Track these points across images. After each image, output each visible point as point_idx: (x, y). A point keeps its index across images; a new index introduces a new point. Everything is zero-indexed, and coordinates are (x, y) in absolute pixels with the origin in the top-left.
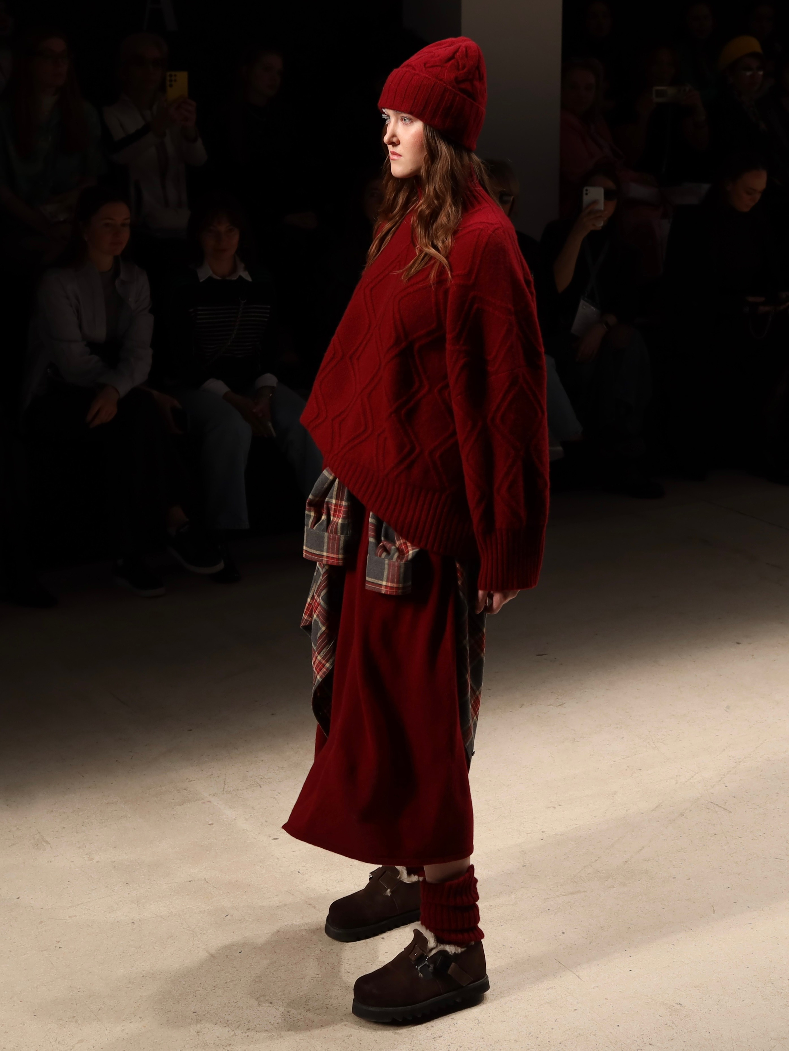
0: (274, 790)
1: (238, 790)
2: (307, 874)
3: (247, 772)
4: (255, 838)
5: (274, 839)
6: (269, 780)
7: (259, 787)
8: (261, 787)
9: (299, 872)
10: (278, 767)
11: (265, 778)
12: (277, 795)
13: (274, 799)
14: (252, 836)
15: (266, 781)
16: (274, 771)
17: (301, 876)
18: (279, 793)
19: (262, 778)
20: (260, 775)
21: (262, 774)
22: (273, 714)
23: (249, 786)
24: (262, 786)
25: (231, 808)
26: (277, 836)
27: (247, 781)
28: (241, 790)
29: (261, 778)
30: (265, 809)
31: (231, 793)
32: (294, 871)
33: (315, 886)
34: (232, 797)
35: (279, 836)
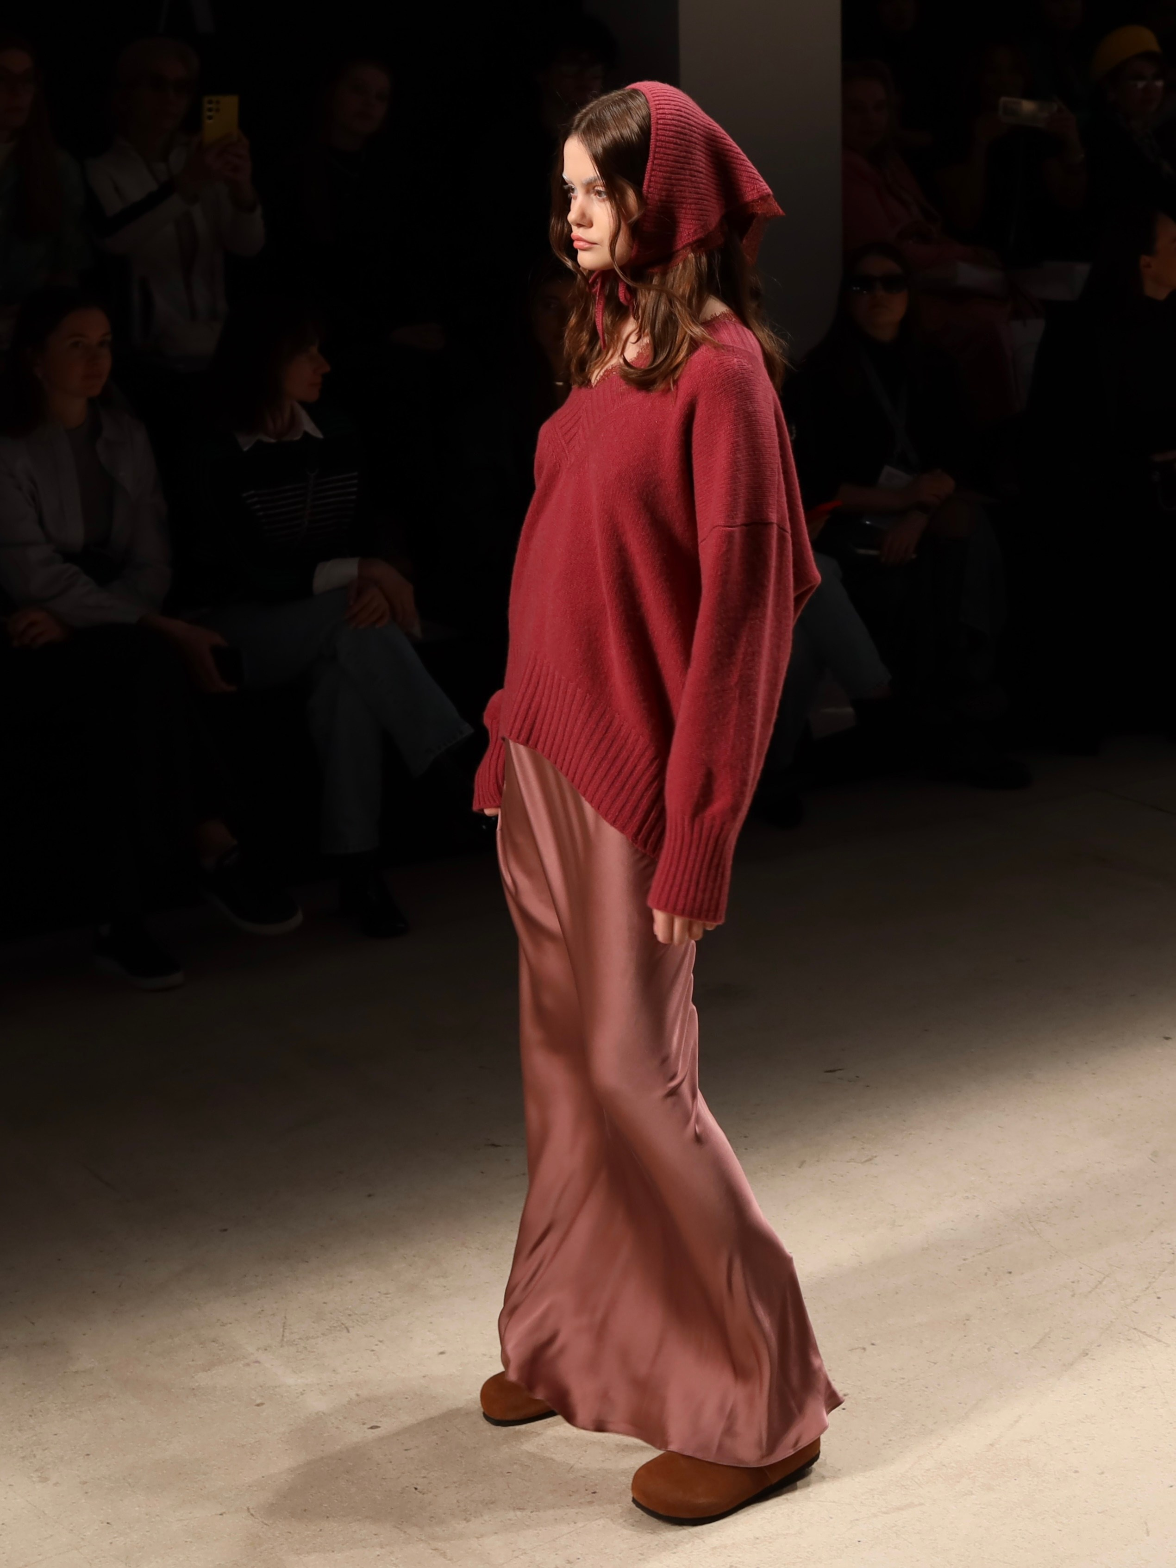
0: (371, 1336)
1: (308, 1338)
2: (430, 1492)
3: (325, 1305)
4: (337, 1428)
5: (372, 1428)
6: (362, 1317)
7: (345, 1331)
8: (348, 1331)
9: (416, 1489)
10: (379, 1292)
11: (356, 1314)
12: (377, 1345)
13: (373, 1352)
14: (333, 1423)
15: (357, 1320)
16: (371, 1300)
17: (420, 1495)
18: (381, 1341)
19: (351, 1313)
20: (347, 1309)
21: (350, 1307)
22: (370, 1196)
23: (327, 1329)
24: (350, 1329)
25: (295, 1372)
26: (377, 1422)
27: (324, 1320)
28: (313, 1338)
29: (350, 1315)
30: (356, 1372)
31: (296, 1344)
32: (407, 1487)
33: (445, 1514)
34: (297, 1352)
35: (381, 1421)
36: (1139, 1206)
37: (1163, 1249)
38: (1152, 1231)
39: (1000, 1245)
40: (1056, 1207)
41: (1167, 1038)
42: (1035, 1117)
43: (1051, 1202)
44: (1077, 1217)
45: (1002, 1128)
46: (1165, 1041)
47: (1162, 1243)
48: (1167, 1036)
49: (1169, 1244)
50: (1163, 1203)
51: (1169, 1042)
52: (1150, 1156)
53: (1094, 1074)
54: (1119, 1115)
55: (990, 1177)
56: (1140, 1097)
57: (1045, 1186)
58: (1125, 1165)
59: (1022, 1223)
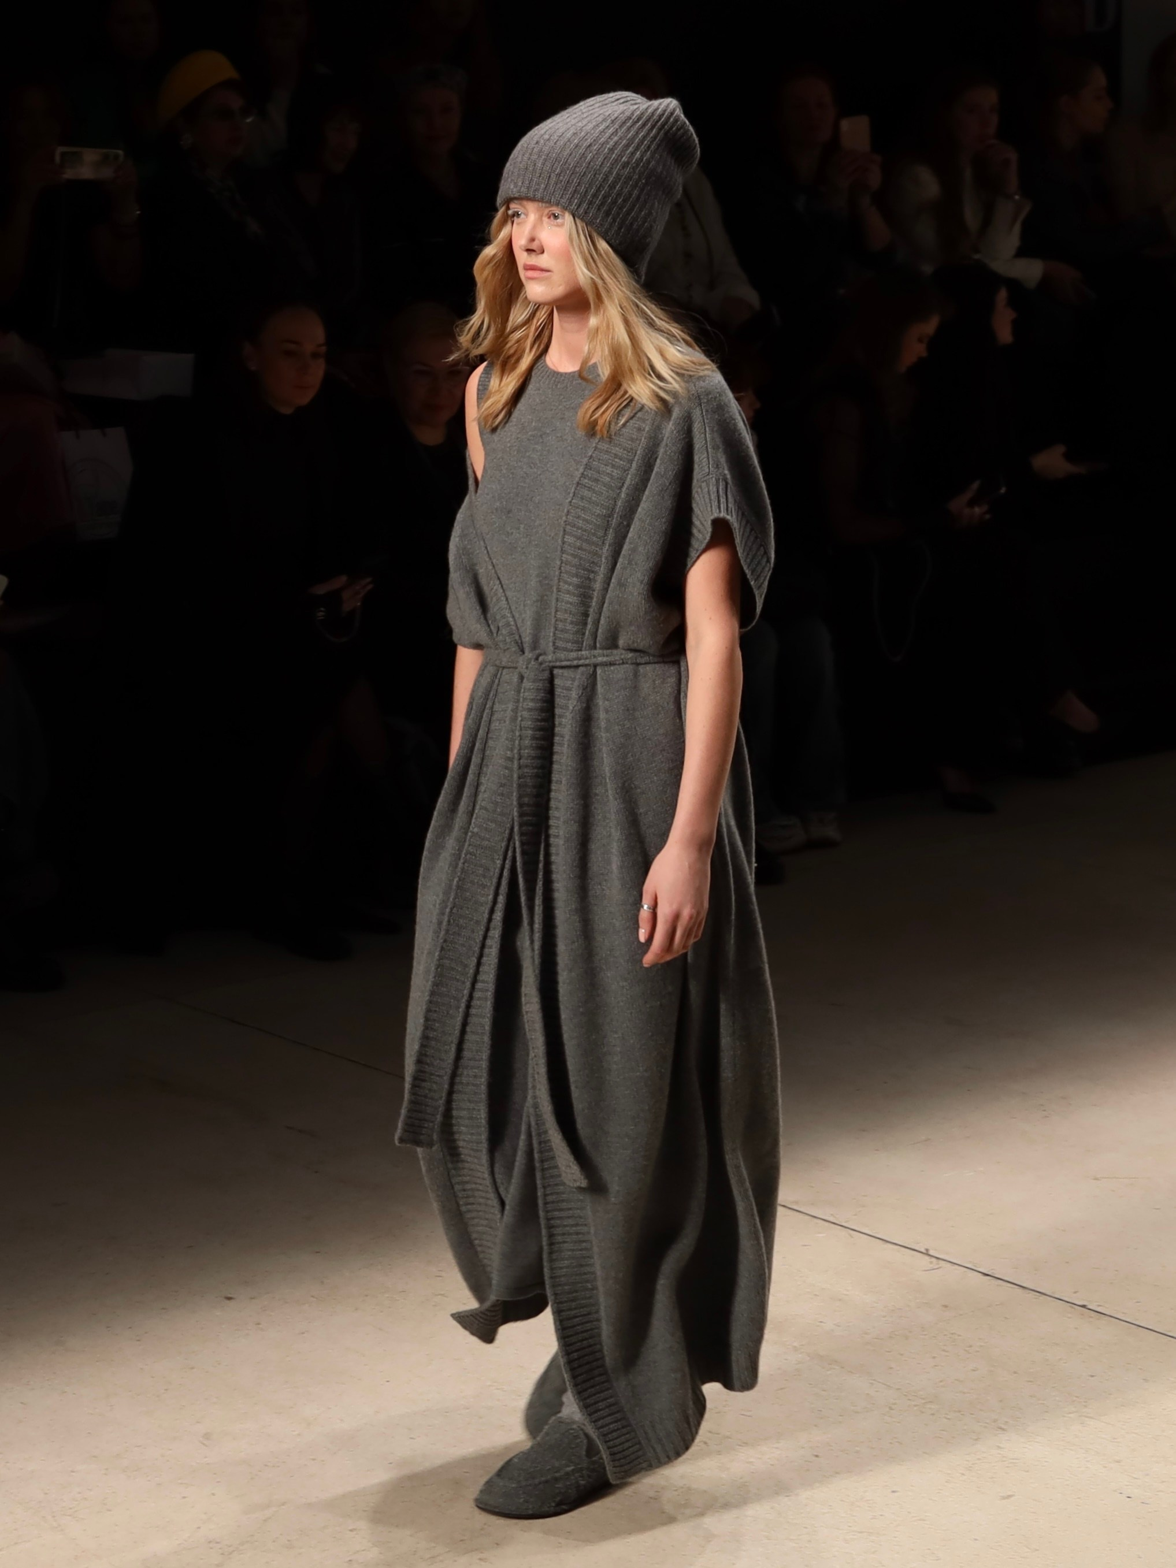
36: (184, 1497)
37: (211, 1548)
38: (199, 1528)
39: (16, 1543)
40: (85, 1498)
41: (229, 1299)
42: (66, 1392)
43: (79, 1493)
44: (110, 1510)
45: (25, 1404)
46: (228, 1302)
47: (210, 1542)
48: (230, 1296)
49: (217, 1543)
50: (213, 1494)
51: (231, 1303)
52: (201, 1439)
53: (139, 1340)
54: (166, 1390)
55: (7, 1462)
56: (193, 1368)
57: (74, 1474)
58: (171, 1450)
59: (44, 1517)
